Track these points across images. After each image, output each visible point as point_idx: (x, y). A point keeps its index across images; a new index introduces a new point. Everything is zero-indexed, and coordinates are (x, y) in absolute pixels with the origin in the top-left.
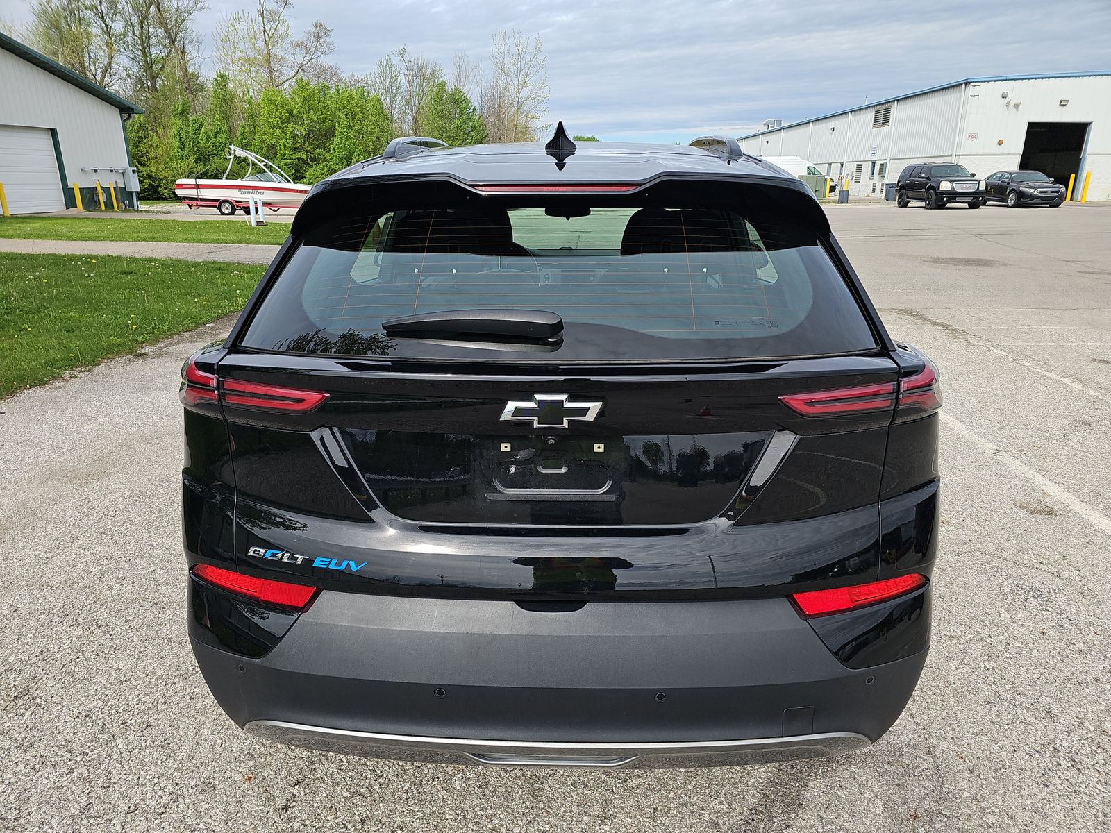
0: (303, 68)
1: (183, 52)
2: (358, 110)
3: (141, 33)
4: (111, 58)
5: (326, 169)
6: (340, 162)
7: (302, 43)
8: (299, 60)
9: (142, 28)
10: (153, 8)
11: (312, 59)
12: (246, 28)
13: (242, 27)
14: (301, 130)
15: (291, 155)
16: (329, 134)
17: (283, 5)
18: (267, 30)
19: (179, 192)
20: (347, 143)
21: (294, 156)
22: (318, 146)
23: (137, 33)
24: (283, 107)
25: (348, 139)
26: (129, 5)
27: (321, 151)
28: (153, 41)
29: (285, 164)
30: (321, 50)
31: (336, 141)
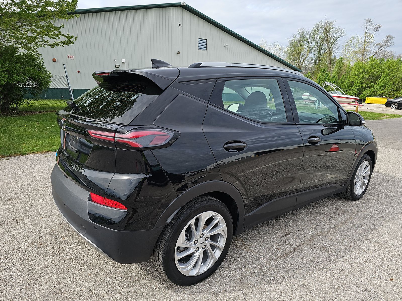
0: (377, 53)
1: (332, 51)
2: (395, 68)
3: (320, 46)
4: (307, 55)
5: (372, 91)
6: (380, 88)
7: (380, 43)
8: (376, 50)
9: (321, 44)
10: (326, 38)
11: (382, 49)
12: (356, 41)
13: (354, 40)
14: (367, 76)
15: (359, 85)
16: (379, 77)
17: (375, 31)
18: (366, 40)
19: (303, 97)
20: (385, 81)
21: (360, 86)
22: (372, 82)
23: (319, 47)
24: (361, 68)
25: (386, 79)
26: (319, 38)
27: (373, 84)
28: (323, 48)
29: (356, 89)
30: (387, 46)
31: (380, 80)
